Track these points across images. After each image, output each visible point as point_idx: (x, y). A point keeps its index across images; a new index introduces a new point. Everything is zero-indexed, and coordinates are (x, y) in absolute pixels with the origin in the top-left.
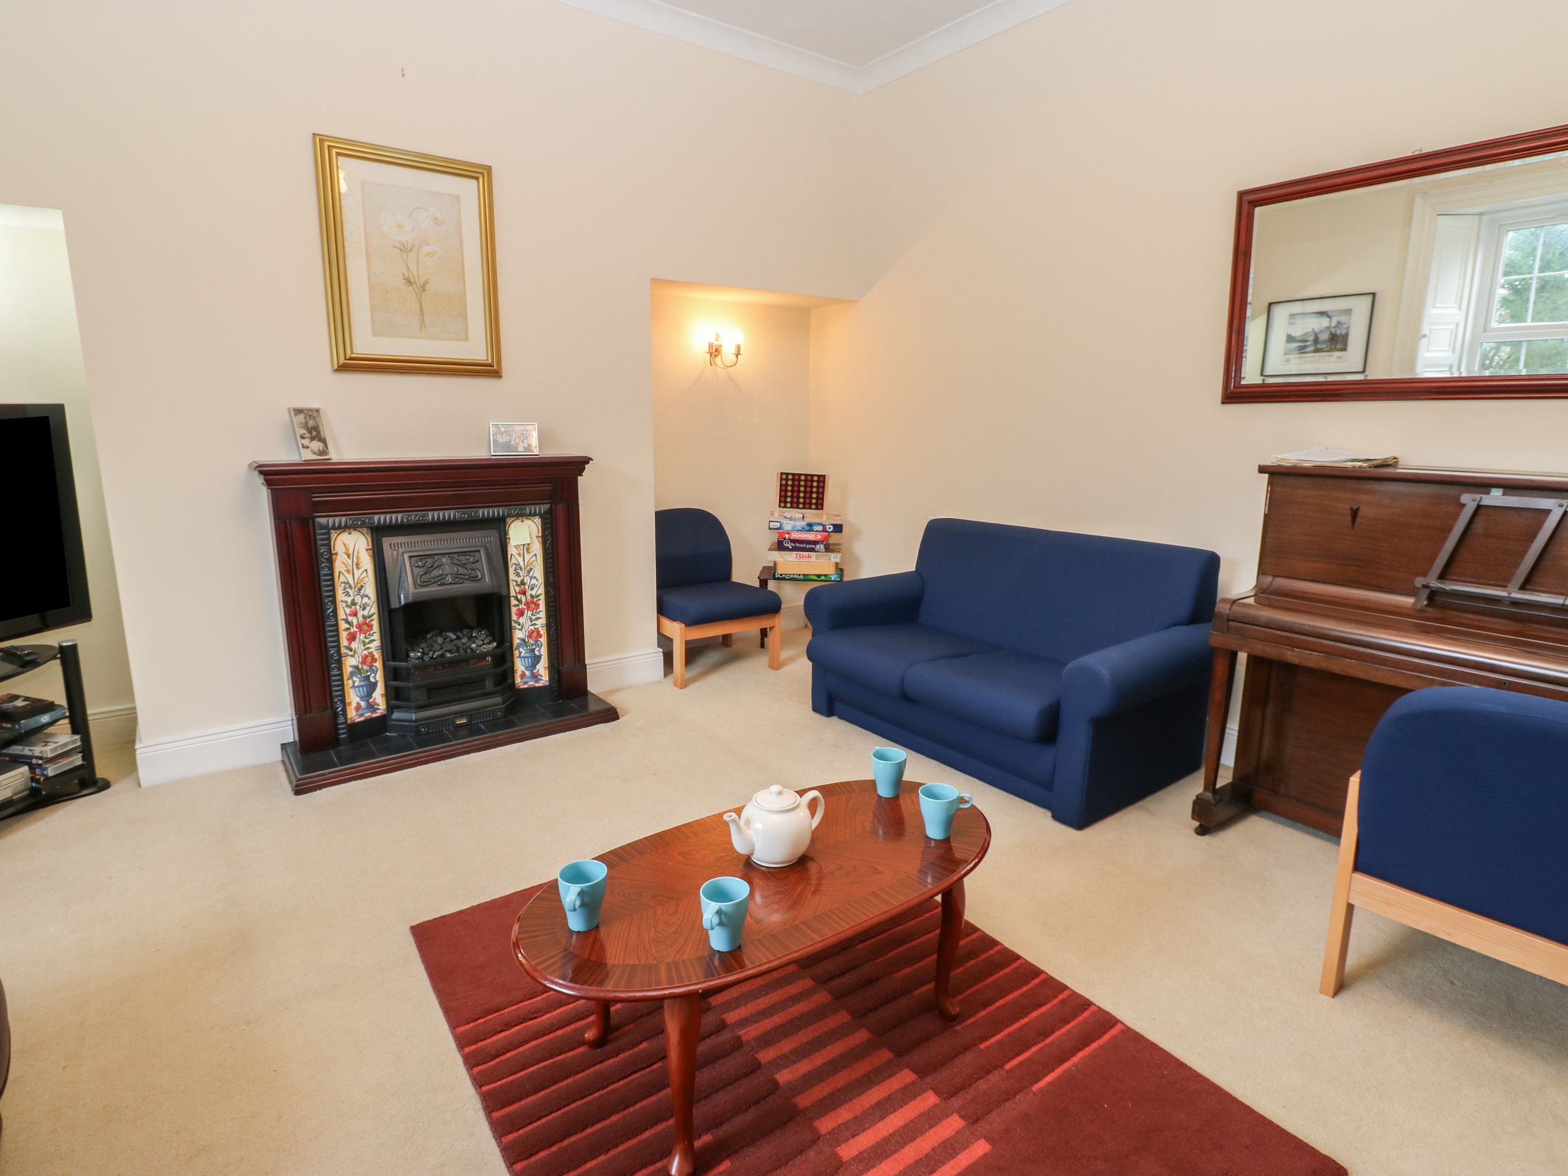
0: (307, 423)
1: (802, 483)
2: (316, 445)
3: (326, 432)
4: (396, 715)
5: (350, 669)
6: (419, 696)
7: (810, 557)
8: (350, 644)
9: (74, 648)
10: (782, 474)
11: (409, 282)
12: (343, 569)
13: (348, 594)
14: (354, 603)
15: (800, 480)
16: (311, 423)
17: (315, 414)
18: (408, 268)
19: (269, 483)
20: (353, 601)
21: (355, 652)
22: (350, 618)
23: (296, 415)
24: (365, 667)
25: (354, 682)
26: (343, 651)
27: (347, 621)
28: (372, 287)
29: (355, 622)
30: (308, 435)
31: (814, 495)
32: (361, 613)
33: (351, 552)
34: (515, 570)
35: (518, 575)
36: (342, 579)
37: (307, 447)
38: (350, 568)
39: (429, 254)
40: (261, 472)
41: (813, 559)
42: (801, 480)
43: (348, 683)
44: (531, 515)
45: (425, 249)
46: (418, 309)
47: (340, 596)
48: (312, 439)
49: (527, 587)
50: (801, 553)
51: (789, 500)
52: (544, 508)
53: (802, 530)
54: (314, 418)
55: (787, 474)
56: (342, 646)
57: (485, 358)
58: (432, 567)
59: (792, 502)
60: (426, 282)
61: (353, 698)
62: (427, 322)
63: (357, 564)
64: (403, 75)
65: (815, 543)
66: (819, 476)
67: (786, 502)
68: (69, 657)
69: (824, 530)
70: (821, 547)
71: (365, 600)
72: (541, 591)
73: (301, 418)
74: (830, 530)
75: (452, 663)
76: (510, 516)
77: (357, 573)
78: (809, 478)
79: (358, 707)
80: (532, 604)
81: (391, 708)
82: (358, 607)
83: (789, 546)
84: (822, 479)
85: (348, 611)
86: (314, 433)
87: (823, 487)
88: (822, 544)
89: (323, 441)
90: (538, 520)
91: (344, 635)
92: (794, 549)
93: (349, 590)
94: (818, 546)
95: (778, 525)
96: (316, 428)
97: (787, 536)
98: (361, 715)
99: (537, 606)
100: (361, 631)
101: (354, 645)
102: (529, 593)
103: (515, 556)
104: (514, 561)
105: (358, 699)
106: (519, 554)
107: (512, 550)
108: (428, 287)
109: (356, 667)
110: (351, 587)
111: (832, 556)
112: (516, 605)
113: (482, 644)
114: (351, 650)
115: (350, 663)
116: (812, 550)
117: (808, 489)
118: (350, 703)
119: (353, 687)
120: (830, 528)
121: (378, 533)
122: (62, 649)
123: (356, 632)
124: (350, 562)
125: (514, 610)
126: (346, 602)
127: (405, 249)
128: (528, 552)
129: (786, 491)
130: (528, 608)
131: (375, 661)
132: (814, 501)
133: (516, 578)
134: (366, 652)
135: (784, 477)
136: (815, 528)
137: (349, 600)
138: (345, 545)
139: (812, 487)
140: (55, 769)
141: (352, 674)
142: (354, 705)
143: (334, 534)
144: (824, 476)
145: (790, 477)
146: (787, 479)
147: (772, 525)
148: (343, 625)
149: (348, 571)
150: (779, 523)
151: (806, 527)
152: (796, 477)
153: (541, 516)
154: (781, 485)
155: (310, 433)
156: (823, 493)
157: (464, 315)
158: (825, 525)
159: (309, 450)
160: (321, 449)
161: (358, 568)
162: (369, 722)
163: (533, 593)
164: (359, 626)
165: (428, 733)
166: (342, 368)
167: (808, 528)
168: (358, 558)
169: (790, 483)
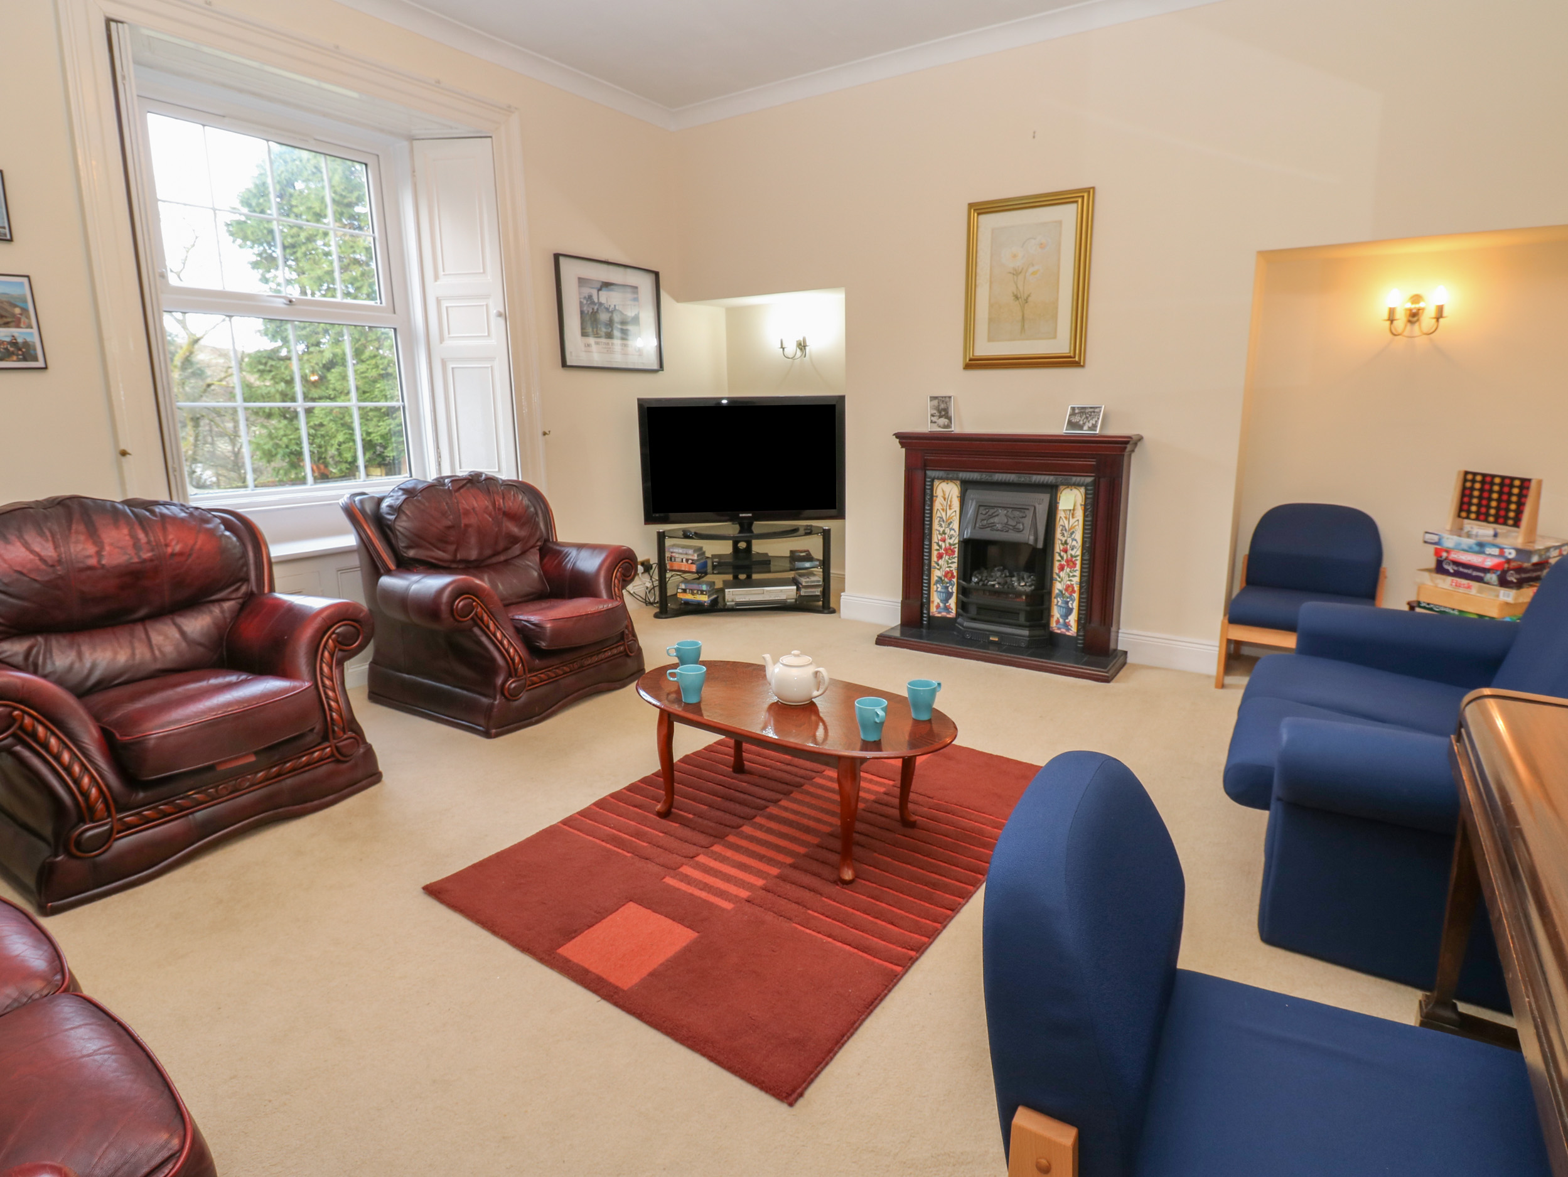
0: (939, 406)
1: (1496, 488)
2: (943, 421)
3: (952, 413)
4: (960, 620)
5: (936, 578)
6: (973, 611)
7: (1469, 587)
8: (938, 560)
9: (829, 530)
10: (1466, 473)
11: (1017, 298)
12: (940, 507)
13: (941, 526)
14: (944, 533)
15: (1493, 484)
16: (942, 406)
17: (947, 399)
18: (1017, 288)
19: (903, 445)
20: (944, 531)
21: (941, 567)
22: (940, 543)
23: (931, 401)
24: (946, 580)
25: (937, 588)
26: (933, 564)
27: (938, 544)
28: (991, 306)
29: (943, 547)
30: (937, 414)
31: (1512, 506)
32: (948, 541)
33: (947, 496)
34: (1062, 530)
35: (1063, 535)
36: (939, 514)
37: (935, 422)
38: (945, 508)
39: (1034, 273)
40: (897, 437)
41: (1474, 592)
42: (1495, 484)
43: (934, 588)
44: (1077, 485)
45: (1031, 270)
46: (1021, 317)
47: (936, 526)
48: (940, 417)
49: (1069, 547)
50: (1461, 581)
51: (1474, 508)
52: (1089, 480)
53: (1469, 550)
54: (946, 403)
55: (1475, 474)
56: (932, 560)
57: (1068, 351)
58: (992, 516)
59: (1477, 513)
60: (1029, 296)
61: (936, 599)
62: (1026, 327)
63: (950, 506)
64: (1034, 137)
65: (1486, 570)
66: (1521, 480)
67: (1469, 512)
68: (826, 534)
69: (1502, 554)
70: (1493, 577)
71: (952, 532)
72: (1079, 553)
73: (935, 402)
74: (1510, 557)
75: (996, 593)
76: (1063, 484)
77: (949, 512)
78: (1507, 482)
79: (938, 606)
80: (1071, 563)
81: (958, 614)
82: (947, 536)
83: (1451, 569)
84: (1526, 484)
85: (940, 537)
86: (943, 413)
87: (1527, 496)
88: (1494, 573)
89: (950, 419)
90: (1082, 490)
91: (935, 554)
92: (1457, 574)
93: (942, 523)
94: (1488, 576)
95: (1435, 538)
96: (946, 410)
97: (1448, 556)
98: (939, 613)
99: (1075, 565)
100: (947, 554)
101: (941, 562)
102: (1070, 552)
103: (1062, 520)
104: (1061, 523)
105: (939, 601)
106: (1066, 518)
107: (1061, 514)
108: (1030, 299)
109: (940, 578)
110: (943, 521)
112: (1059, 561)
113: (1023, 585)
114: (938, 565)
115: (936, 574)
116: (1479, 580)
117: (1504, 497)
118: (933, 602)
119: (936, 591)
120: (1510, 553)
121: (966, 485)
122: (824, 530)
123: (943, 554)
124: (945, 503)
125: (1057, 564)
126: (939, 531)
127: (1016, 273)
128: (1073, 517)
129: (1471, 496)
130: (1068, 565)
131: (954, 577)
132: (1511, 514)
133: (1061, 538)
134: (948, 569)
135: (1468, 478)
136: (1488, 550)
137: (941, 530)
138: (943, 491)
139: (1509, 493)
140: (805, 592)
141: (937, 582)
142: (935, 604)
143: (936, 483)
144: (1529, 481)
145: (1479, 478)
146: (1473, 481)
147: (1428, 537)
148: (935, 547)
149: (943, 510)
150: (1437, 536)
151: (1474, 546)
152: (1487, 480)
153: (1086, 486)
154: (1464, 488)
155: (940, 413)
156: (1525, 504)
157: (1055, 317)
158: (1504, 549)
159: (936, 425)
160: (946, 423)
161: (950, 509)
162: (944, 619)
163: (1073, 553)
164: (946, 550)
165: (971, 639)
166: (968, 367)
167: (1477, 548)
168: (951, 502)
169: (1477, 486)
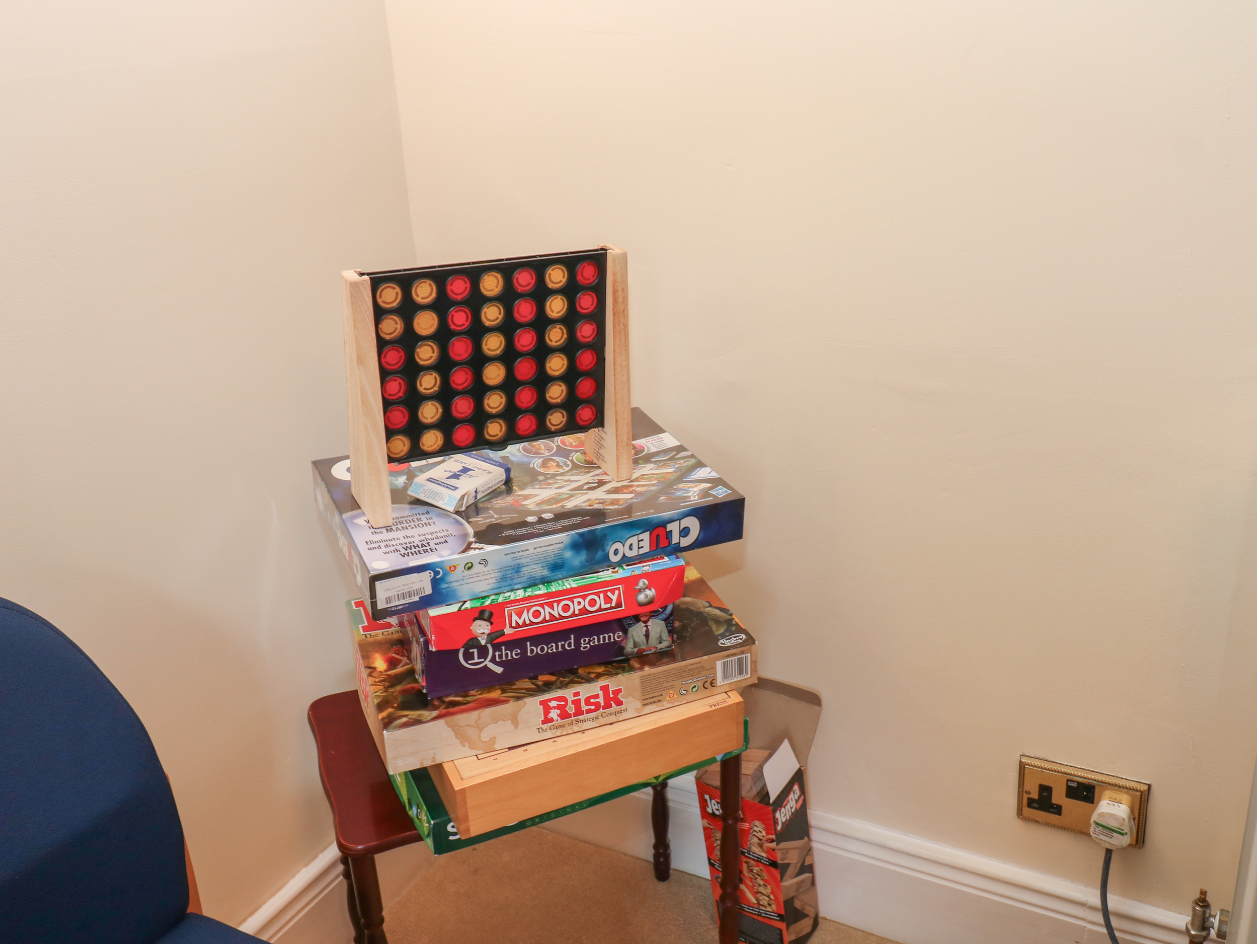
15: (476, 301)
31: (556, 365)
50: (568, 693)
59: (446, 424)
66: (570, 261)
67: (414, 429)
74: (685, 542)
84: (587, 273)
87: (598, 317)
94: (637, 631)
97: (481, 629)
111: (719, 664)
117: (525, 340)
120: (685, 532)
132: (556, 393)
139: (542, 323)
144: (598, 258)
150: (427, 576)
151: (568, 554)
156: (598, 346)
158: (663, 524)
